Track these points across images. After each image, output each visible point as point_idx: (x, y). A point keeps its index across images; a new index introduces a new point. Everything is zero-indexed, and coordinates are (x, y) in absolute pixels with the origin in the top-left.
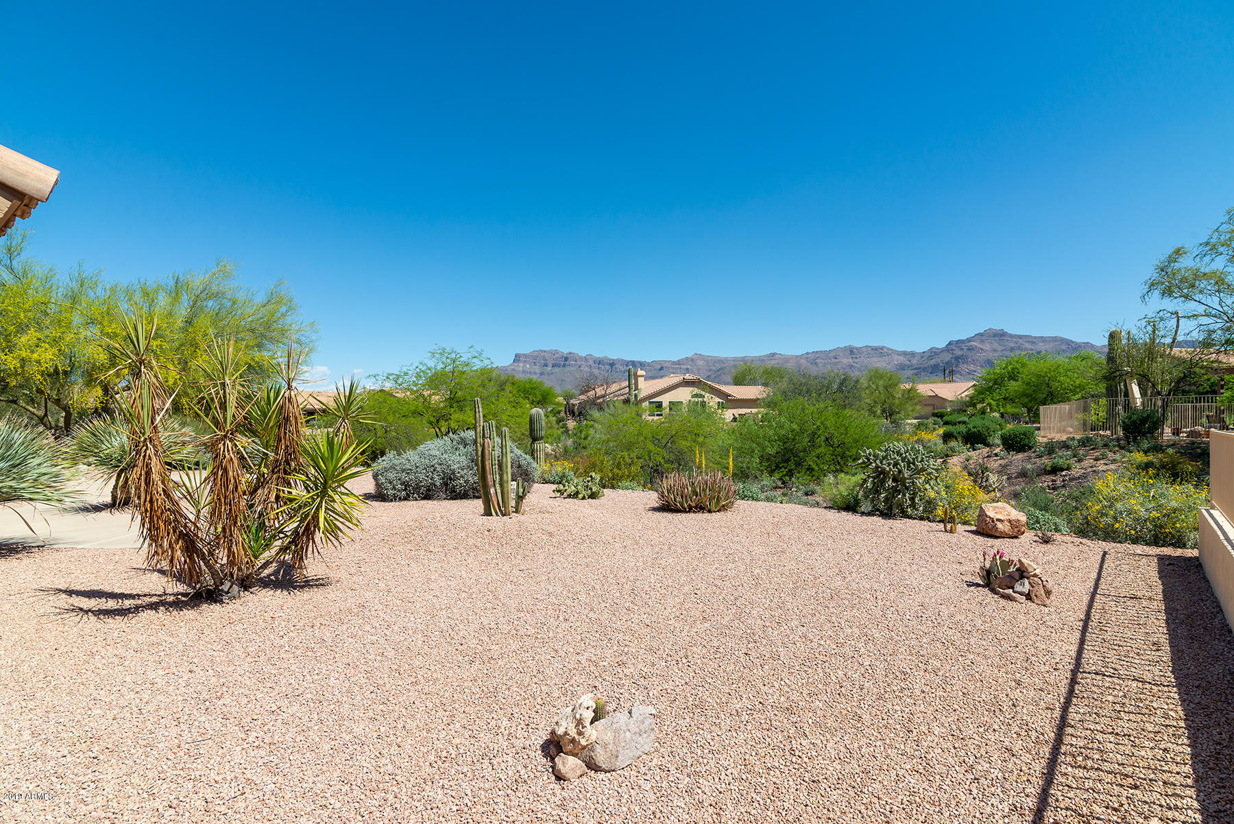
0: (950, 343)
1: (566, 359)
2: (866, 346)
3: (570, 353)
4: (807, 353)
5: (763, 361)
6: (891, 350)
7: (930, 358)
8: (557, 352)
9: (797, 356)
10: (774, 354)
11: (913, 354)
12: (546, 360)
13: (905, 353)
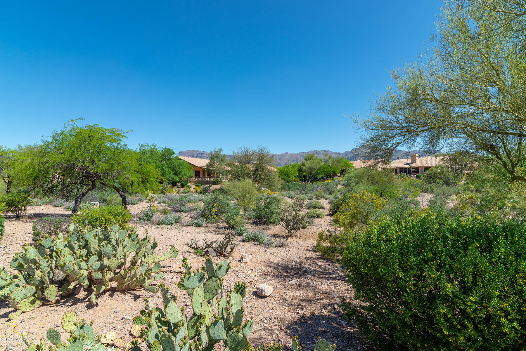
0: (353, 150)
1: (202, 154)
2: (322, 150)
3: (204, 152)
4: (300, 153)
5: (283, 156)
6: (331, 152)
7: (346, 155)
8: (198, 151)
9: (296, 154)
10: (287, 153)
11: (339, 154)
12: (193, 154)
13: (336, 153)
